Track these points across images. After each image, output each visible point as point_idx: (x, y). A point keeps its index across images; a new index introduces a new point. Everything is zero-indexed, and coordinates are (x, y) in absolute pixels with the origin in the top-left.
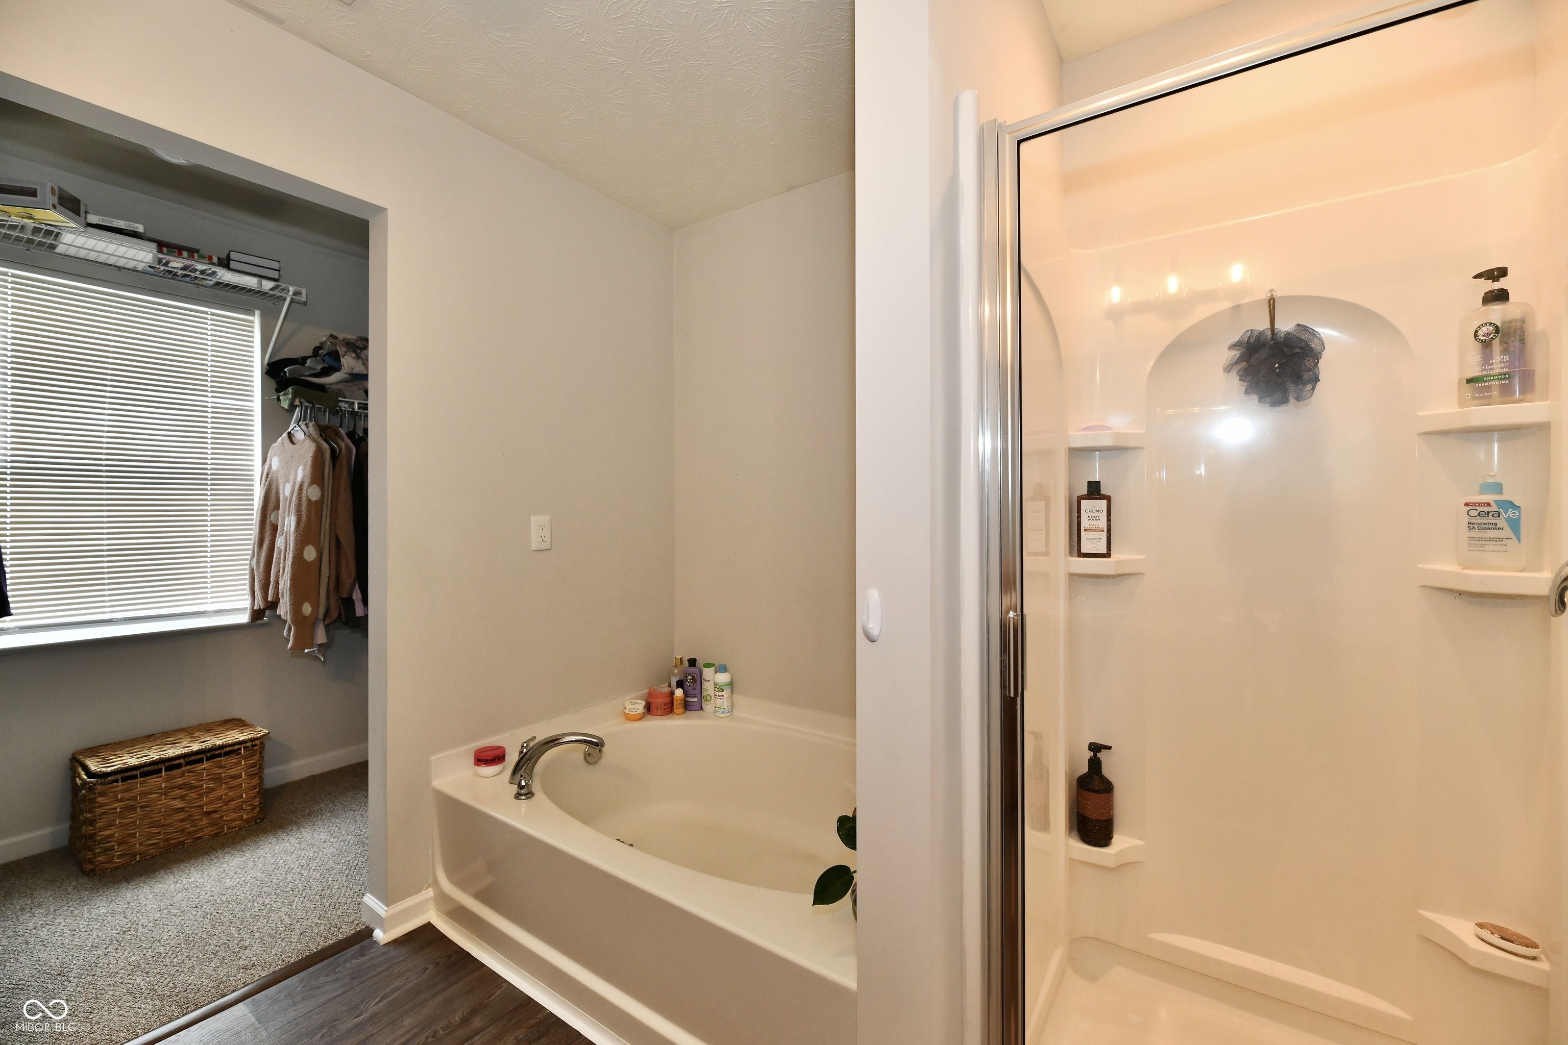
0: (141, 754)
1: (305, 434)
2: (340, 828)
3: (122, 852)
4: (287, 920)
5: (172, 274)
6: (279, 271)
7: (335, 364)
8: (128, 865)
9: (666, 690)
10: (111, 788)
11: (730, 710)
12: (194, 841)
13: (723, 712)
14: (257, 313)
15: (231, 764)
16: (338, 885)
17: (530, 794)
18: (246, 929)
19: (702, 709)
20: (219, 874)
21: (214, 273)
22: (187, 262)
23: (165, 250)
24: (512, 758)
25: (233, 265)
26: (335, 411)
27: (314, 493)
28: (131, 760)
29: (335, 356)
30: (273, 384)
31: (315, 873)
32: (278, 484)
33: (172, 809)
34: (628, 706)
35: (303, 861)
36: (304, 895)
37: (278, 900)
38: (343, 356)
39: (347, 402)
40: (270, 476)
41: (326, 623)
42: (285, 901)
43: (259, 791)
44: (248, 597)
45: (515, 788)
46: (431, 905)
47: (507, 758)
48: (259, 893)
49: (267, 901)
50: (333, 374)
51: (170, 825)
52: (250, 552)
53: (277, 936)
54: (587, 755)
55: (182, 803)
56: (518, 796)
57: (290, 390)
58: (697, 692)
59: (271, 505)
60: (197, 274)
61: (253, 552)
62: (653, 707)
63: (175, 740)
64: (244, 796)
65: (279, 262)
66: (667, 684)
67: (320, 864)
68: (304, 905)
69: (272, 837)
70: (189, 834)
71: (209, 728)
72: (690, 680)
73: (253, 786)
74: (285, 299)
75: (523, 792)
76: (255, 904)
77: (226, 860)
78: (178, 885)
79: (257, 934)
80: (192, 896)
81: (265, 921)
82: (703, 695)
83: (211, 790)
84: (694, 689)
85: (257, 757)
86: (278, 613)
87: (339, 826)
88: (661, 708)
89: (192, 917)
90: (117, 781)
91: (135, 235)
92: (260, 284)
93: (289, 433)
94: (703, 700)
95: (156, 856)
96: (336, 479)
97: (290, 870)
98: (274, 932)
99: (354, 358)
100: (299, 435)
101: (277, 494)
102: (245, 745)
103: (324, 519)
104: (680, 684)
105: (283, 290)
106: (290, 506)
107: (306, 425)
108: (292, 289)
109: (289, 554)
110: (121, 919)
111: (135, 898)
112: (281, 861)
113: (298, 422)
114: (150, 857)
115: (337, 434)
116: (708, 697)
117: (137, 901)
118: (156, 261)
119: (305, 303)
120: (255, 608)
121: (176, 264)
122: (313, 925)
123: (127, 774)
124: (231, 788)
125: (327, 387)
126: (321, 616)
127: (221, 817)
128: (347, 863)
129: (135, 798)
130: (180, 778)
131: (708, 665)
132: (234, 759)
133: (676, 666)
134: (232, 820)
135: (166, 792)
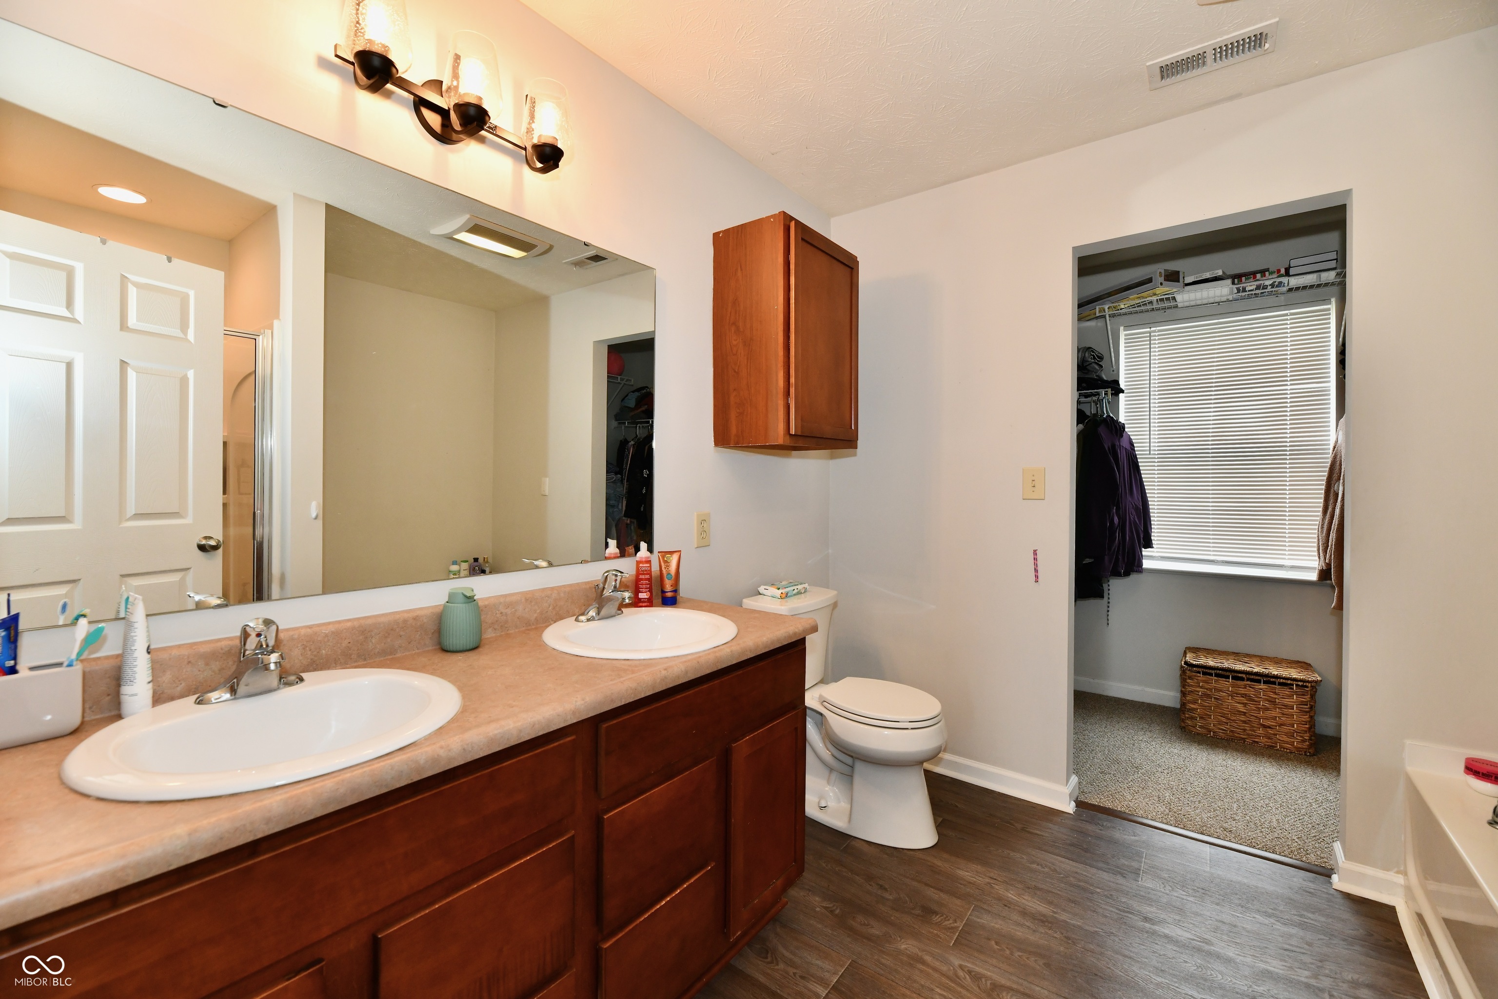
3: (1202, 725)
4: (1275, 824)
8: (1205, 736)
10: (1195, 676)
12: (1252, 743)
14: (1332, 300)
15: (1285, 695)
16: (1334, 829)
18: (1243, 810)
20: (1254, 771)
21: (1285, 283)
22: (1259, 282)
23: (1240, 280)
25: (1293, 272)
28: (1211, 663)
31: (1322, 811)
32: (1341, 457)
33: (1237, 710)
35: (1321, 798)
37: (1279, 809)
40: (1336, 451)
42: (1283, 812)
43: (1309, 729)
46: (1400, 892)
48: (1270, 797)
49: (1271, 805)
51: (1235, 721)
53: (1260, 828)
55: (1243, 708)
60: (1269, 289)
61: (1321, 518)
64: (1296, 726)
67: (1332, 808)
68: (1295, 824)
70: (1249, 735)
71: (1279, 662)
73: (1305, 722)
76: (1262, 801)
77: (1265, 766)
78: (1224, 762)
80: (1227, 773)
81: (1259, 815)
83: (1267, 709)
85: (1308, 698)
89: (1218, 784)
90: (1199, 672)
91: (1216, 279)
95: (1224, 739)
98: (1259, 824)
101: (1340, 466)
102: (1297, 683)
110: (1181, 761)
111: (1196, 755)
112: (1303, 788)
114: (1220, 738)
117: (1196, 757)
118: (1235, 291)
120: (1321, 568)
121: (1251, 287)
122: (1290, 838)
124: (1284, 714)
127: (1275, 735)
129: (1210, 690)
130: (1244, 688)
132: (1286, 691)
134: (1283, 741)
135: (1232, 695)
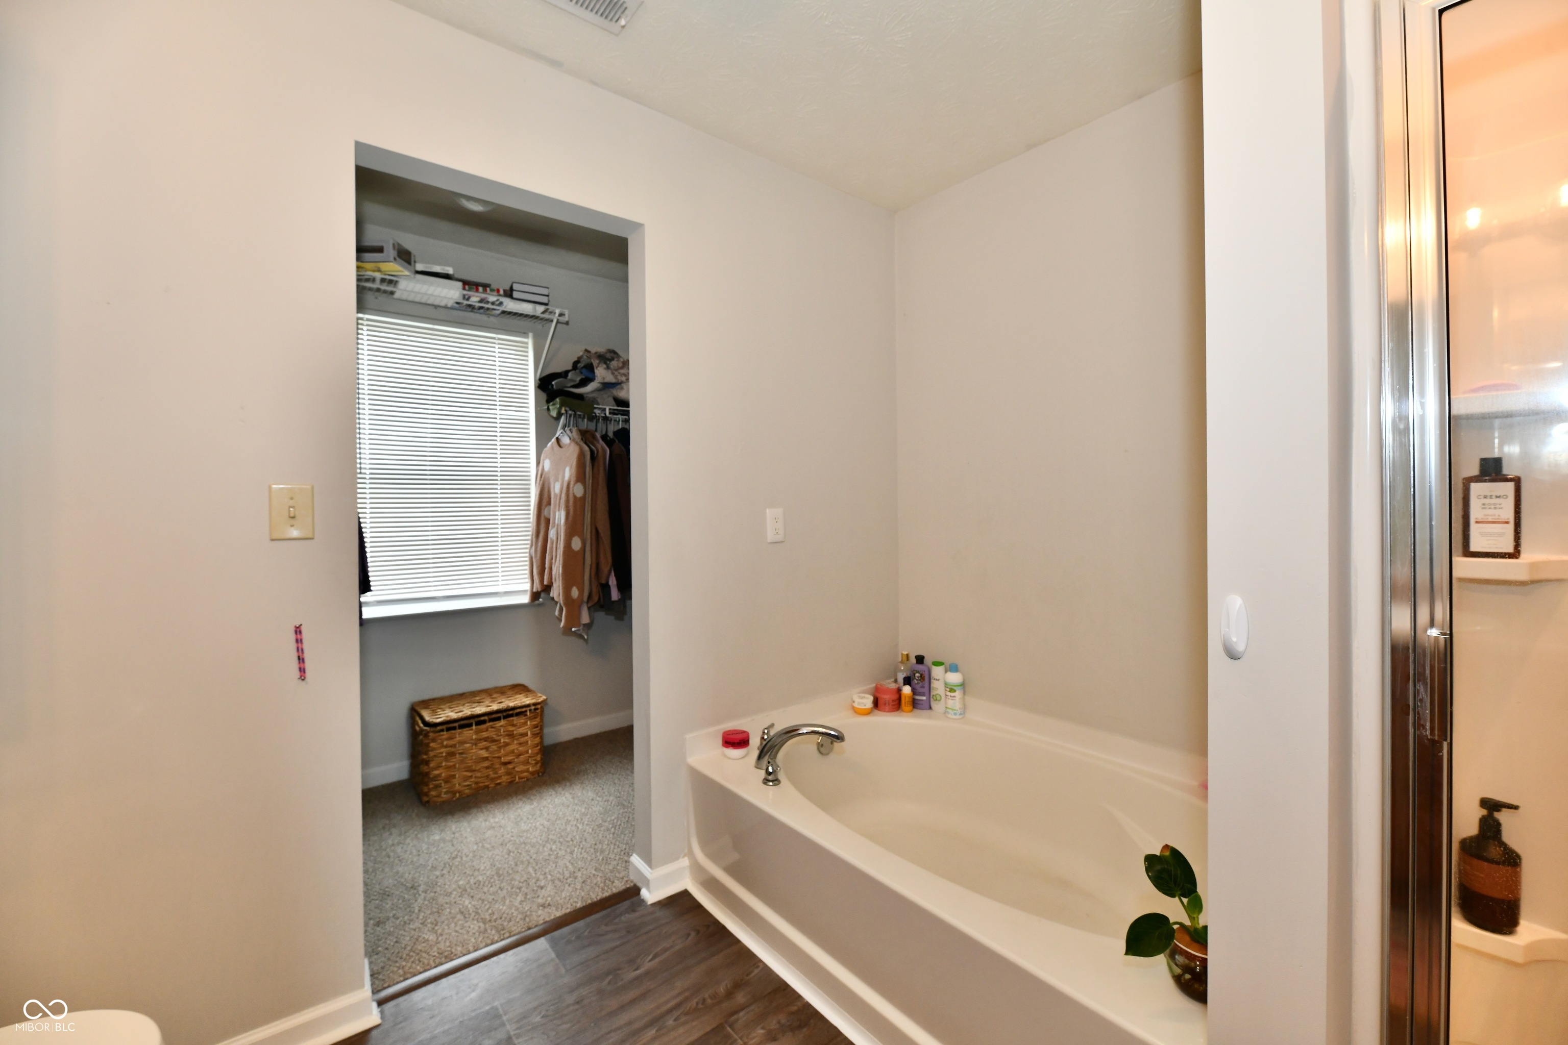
0: (458, 709)
1: (570, 439)
2: (603, 789)
3: (447, 790)
4: (571, 868)
5: (471, 307)
6: (548, 296)
7: (590, 376)
9: (893, 686)
10: (439, 736)
11: (962, 712)
12: (497, 787)
13: (955, 714)
14: (531, 335)
15: (521, 724)
16: (607, 841)
17: (776, 781)
18: (540, 871)
19: (930, 708)
21: (501, 304)
22: (483, 296)
23: (467, 287)
24: (755, 742)
25: (515, 295)
26: (592, 418)
27: (579, 490)
28: (452, 714)
29: (590, 368)
30: (544, 396)
31: (588, 828)
32: (549, 483)
33: (480, 758)
34: (857, 700)
35: (578, 815)
36: (581, 846)
37: (562, 848)
38: (597, 368)
39: (600, 408)
40: (543, 476)
41: (589, 605)
42: (567, 849)
43: (540, 749)
44: (528, 580)
45: (762, 774)
46: (687, 873)
47: (751, 742)
48: (547, 839)
49: (554, 848)
50: (589, 383)
51: (478, 771)
52: (529, 542)
53: (565, 881)
54: (820, 746)
55: (486, 753)
56: (766, 781)
57: (558, 400)
58: (926, 690)
59: (545, 502)
60: (490, 306)
61: (532, 542)
62: (880, 702)
63: (479, 699)
64: (530, 751)
65: (548, 288)
66: (893, 680)
67: (591, 820)
68: (583, 856)
69: (551, 790)
70: (492, 780)
71: (503, 691)
72: (918, 677)
73: (536, 744)
74: (552, 321)
75: (770, 778)
76: (545, 849)
79: (549, 877)
80: (498, 834)
81: (554, 865)
82: (932, 694)
83: (507, 744)
84: (923, 687)
85: (538, 719)
86: (551, 595)
87: (602, 786)
88: (889, 704)
89: (500, 853)
90: (442, 730)
91: (447, 277)
92: (535, 310)
93: (557, 438)
94: (932, 699)
96: (594, 477)
97: (568, 822)
98: (562, 877)
99: (605, 369)
100: (566, 440)
101: (549, 492)
102: (530, 708)
103: (586, 512)
104: (908, 681)
105: (551, 313)
106: (560, 502)
107: (570, 430)
108: (558, 312)
109: (560, 544)
110: (450, 846)
112: (561, 813)
113: (564, 428)
115: (594, 437)
116: (938, 696)
118: (462, 298)
119: (567, 323)
120: (535, 590)
121: (475, 299)
122: (591, 876)
123: (450, 725)
124: (520, 744)
125: (585, 396)
126: (585, 599)
127: (514, 768)
128: (612, 822)
129: (454, 746)
130: (486, 731)
131: (937, 664)
132: (522, 720)
133: (902, 662)
134: (521, 771)
135: (476, 743)
